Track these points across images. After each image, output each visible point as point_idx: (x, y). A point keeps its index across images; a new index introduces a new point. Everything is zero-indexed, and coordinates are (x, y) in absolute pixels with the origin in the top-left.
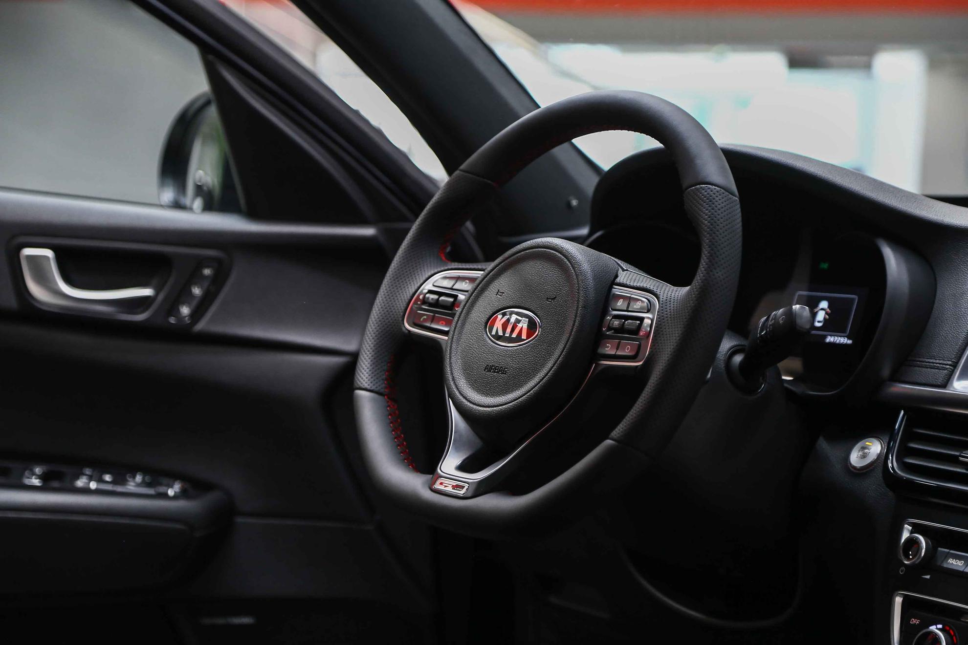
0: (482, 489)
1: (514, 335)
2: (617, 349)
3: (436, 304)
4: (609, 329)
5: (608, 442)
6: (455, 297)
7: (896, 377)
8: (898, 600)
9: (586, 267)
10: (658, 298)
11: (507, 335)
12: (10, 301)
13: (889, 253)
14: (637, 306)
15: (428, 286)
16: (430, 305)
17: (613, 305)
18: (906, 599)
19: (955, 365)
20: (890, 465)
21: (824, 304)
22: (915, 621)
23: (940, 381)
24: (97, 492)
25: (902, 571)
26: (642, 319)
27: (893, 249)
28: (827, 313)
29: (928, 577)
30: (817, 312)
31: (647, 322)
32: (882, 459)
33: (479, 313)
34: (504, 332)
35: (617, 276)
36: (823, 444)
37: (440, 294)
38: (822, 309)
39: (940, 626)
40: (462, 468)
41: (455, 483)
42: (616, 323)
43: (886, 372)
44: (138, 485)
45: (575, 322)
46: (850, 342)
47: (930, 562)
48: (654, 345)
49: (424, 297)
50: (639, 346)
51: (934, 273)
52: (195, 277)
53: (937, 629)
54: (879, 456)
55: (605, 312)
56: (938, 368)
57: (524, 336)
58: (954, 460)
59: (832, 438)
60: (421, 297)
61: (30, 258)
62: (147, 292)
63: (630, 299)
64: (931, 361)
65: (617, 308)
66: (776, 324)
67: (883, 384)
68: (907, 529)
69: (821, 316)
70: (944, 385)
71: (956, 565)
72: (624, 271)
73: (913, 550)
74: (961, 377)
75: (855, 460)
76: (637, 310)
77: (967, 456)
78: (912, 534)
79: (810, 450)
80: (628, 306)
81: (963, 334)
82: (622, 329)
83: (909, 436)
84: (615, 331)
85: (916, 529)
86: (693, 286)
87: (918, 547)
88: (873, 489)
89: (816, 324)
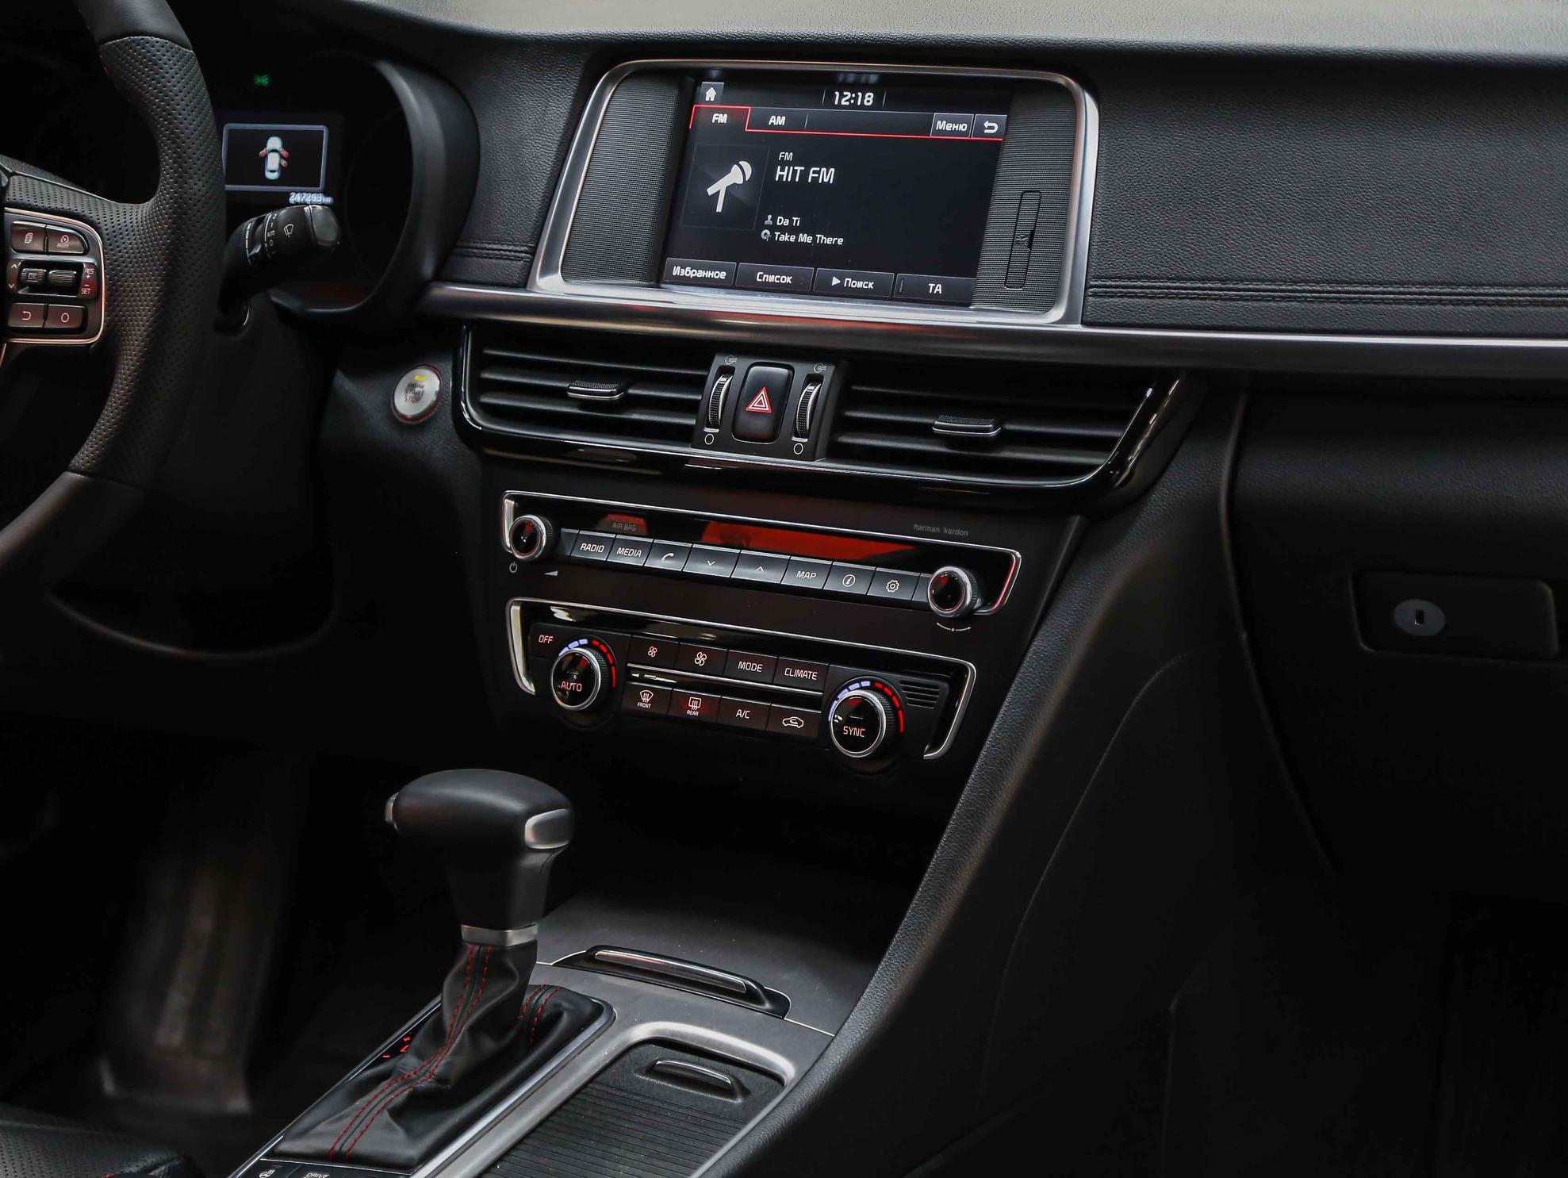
2: (45, 320)
4: (21, 283)
5: (71, 477)
7: (443, 275)
8: (515, 611)
10: (97, 229)
13: (404, 88)
14: (64, 244)
17: (16, 242)
18: (525, 607)
19: (533, 252)
20: (466, 416)
21: (274, 143)
22: (545, 639)
23: (516, 278)
25: (513, 568)
26: (79, 267)
27: (408, 79)
28: (282, 157)
29: (555, 573)
30: (266, 156)
31: (88, 272)
32: (449, 404)
35: (5, 190)
36: (344, 384)
38: (274, 151)
39: (584, 641)
42: (34, 274)
43: (428, 268)
46: (328, 200)
47: (553, 555)
48: (113, 311)
50: (85, 312)
51: (469, 104)
53: (581, 646)
54: (439, 394)
55: (5, 259)
56: (508, 258)
58: (560, 395)
59: (356, 373)
63: (45, 234)
64: (495, 247)
65: (25, 249)
66: (279, 237)
67: (424, 286)
68: (509, 505)
69: (273, 162)
70: (524, 283)
71: (593, 551)
72: (9, 175)
73: (524, 536)
74: (547, 270)
75: (404, 404)
76: (65, 250)
77: (582, 390)
78: (517, 512)
79: (324, 392)
80: (46, 245)
81: (536, 205)
82: (45, 285)
83: (481, 362)
84: (34, 287)
85: (524, 506)
86: (157, 204)
87: (534, 535)
88: (439, 446)
89: (269, 176)
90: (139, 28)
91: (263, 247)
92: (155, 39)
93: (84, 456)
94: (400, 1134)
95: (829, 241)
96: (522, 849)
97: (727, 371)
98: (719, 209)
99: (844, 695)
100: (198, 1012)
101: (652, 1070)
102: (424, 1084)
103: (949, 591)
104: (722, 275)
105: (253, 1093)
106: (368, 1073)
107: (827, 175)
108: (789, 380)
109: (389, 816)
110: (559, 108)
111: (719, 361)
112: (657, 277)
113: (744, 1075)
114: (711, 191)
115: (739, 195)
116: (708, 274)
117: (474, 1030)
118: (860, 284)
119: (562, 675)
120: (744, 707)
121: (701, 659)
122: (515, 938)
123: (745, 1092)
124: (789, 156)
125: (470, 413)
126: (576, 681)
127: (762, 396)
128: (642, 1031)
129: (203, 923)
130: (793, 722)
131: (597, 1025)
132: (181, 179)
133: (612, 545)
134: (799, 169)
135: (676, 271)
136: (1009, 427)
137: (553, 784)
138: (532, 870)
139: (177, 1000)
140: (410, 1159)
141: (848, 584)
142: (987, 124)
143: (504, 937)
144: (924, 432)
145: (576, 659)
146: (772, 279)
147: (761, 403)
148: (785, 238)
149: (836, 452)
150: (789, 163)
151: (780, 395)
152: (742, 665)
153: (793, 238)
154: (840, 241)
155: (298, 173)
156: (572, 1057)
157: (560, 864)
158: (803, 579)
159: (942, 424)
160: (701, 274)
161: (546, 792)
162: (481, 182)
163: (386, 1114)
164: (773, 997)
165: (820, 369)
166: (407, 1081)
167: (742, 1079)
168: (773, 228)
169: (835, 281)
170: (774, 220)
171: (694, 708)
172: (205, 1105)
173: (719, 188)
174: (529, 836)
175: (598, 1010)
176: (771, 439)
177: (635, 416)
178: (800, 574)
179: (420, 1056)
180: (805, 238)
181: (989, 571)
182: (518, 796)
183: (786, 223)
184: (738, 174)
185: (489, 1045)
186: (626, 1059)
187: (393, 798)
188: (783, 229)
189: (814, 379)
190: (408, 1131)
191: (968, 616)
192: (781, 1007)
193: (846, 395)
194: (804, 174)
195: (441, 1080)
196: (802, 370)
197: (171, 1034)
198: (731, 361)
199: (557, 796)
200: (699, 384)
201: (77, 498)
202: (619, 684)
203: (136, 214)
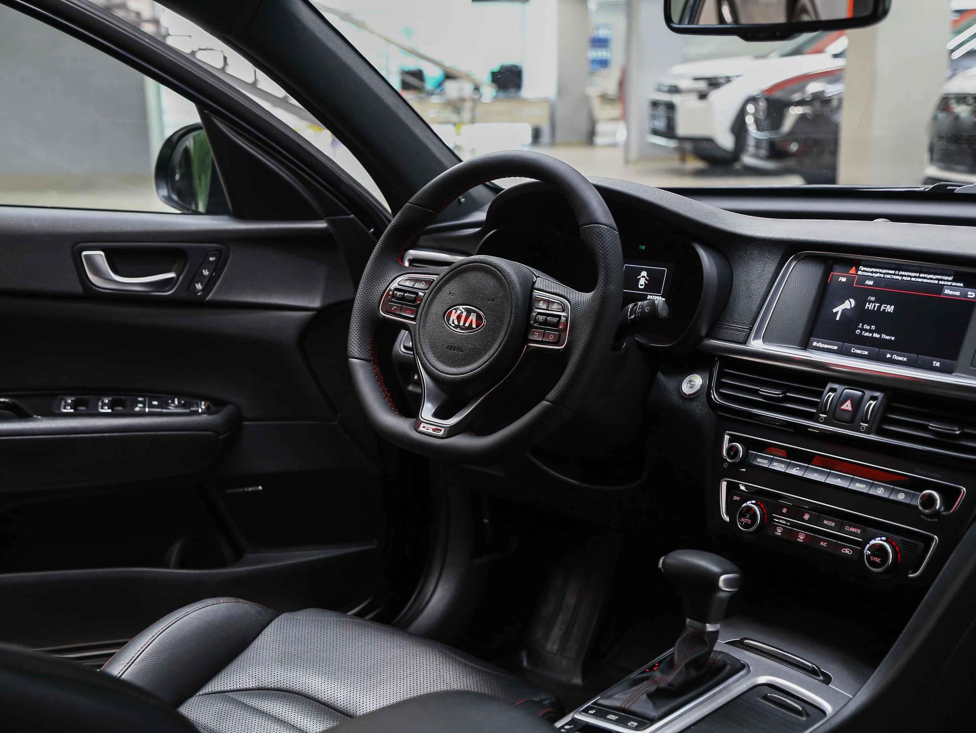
0: (453, 431)
1: (467, 325)
2: (543, 337)
3: (403, 298)
4: (536, 322)
5: (545, 403)
6: (417, 294)
7: (710, 336)
8: (724, 485)
9: (514, 278)
10: (569, 302)
11: (461, 324)
12: (78, 288)
13: (702, 253)
14: (555, 306)
15: (394, 285)
16: (398, 299)
17: (536, 305)
18: (729, 483)
19: (751, 329)
20: (713, 397)
21: (644, 273)
22: (736, 498)
23: (741, 340)
24: (151, 414)
25: (725, 465)
26: (559, 317)
27: (704, 250)
28: (646, 279)
29: (744, 470)
30: (640, 278)
31: (563, 319)
32: (706, 391)
33: (437, 307)
34: (459, 322)
35: (534, 283)
36: (661, 377)
37: (405, 291)
38: (643, 277)
39: (754, 502)
40: (435, 415)
41: (434, 427)
42: (541, 318)
43: (704, 332)
44: (176, 407)
45: (511, 317)
46: (663, 299)
47: (745, 461)
48: (571, 336)
49: (393, 293)
50: (560, 336)
51: (730, 264)
52: (205, 264)
53: (752, 503)
54: (702, 386)
55: (530, 310)
56: (739, 331)
57: (474, 326)
58: (755, 392)
59: (666, 373)
60: (391, 293)
61: (86, 256)
62: (172, 275)
63: (548, 302)
64: (734, 325)
65: (540, 307)
66: (643, 312)
67: (701, 339)
68: (727, 437)
69: (642, 281)
70: (745, 343)
71: (763, 463)
72: (537, 277)
73: (733, 451)
74: (756, 338)
75: (686, 389)
76: (555, 309)
77: (765, 391)
78: (730, 441)
79: (653, 379)
80: (548, 307)
81: (755, 308)
82: (545, 323)
83: (721, 374)
84: (540, 323)
85: (733, 439)
86: (593, 295)
87: (737, 451)
88: (699, 409)
89: (640, 287)
90: (598, 221)
91: (635, 316)
92: (603, 226)
93: (551, 395)
94: (650, 705)
95: (888, 338)
96: (719, 589)
97: (833, 390)
98: (838, 318)
99: (873, 542)
100: (565, 638)
101: (766, 698)
102: (663, 685)
103: (930, 501)
104: (836, 348)
105: (584, 677)
106: (639, 676)
107: (890, 309)
108: (862, 397)
109: (660, 565)
110: (771, 267)
111: (830, 385)
112: (805, 345)
113: (807, 707)
114: (835, 310)
115: (848, 314)
116: (829, 347)
117: (688, 666)
118: (900, 358)
119: (742, 515)
120: (824, 541)
121: (807, 517)
122: (710, 628)
123: (808, 715)
124: (873, 299)
125: (715, 396)
126: (749, 519)
127: (848, 403)
128: (762, 679)
129: (570, 601)
130: (847, 551)
131: (742, 673)
132: (607, 282)
133: (771, 461)
134: (877, 305)
135: (815, 344)
136: (966, 430)
137: (735, 563)
138: (721, 599)
139: (557, 631)
140: (655, 717)
141: (880, 492)
142: (969, 293)
143: (705, 627)
144: (925, 428)
145: (749, 509)
146: (859, 352)
147: (847, 406)
148: (867, 334)
149: (881, 432)
150: (873, 302)
151: (857, 403)
152: (825, 522)
153: (870, 335)
154: (893, 338)
155: (652, 286)
156: (730, 685)
157: (733, 597)
158: (859, 487)
159: (932, 425)
160: (826, 346)
161: (729, 565)
162: (731, 299)
163: (645, 695)
164: (824, 674)
165: (877, 394)
166: (655, 682)
167: (807, 710)
168: (862, 329)
169: (888, 356)
170: (863, 326)
171: (801, 538)
172: (564, 679)
173: (839, 309)
174: (721, 584)
175: (743, 666)
176: (851, 421)
177: (788, 405)
178: (857, 485)
179: (662, 672)
180: (876, 335)
181: (949, 495)
182: (717, 565)
183: (868, 328)
184: (849, 304)
185: (693, 673)
186: (754, 690)
187: (663, 558)
188: (866, 331)
189: (874, 398)
190: (654, 704)
191: (937, 514)
192: (827, 680)
193: (887, 407)
194: (879, 307)
195: (670, 685)
196: (868, 394)
197: (552, 646)
198: (836, 386)
199: (735, 568)
200: (819, 394)
201: (546, 412)
202: (768, 523)
203: (586, 297)
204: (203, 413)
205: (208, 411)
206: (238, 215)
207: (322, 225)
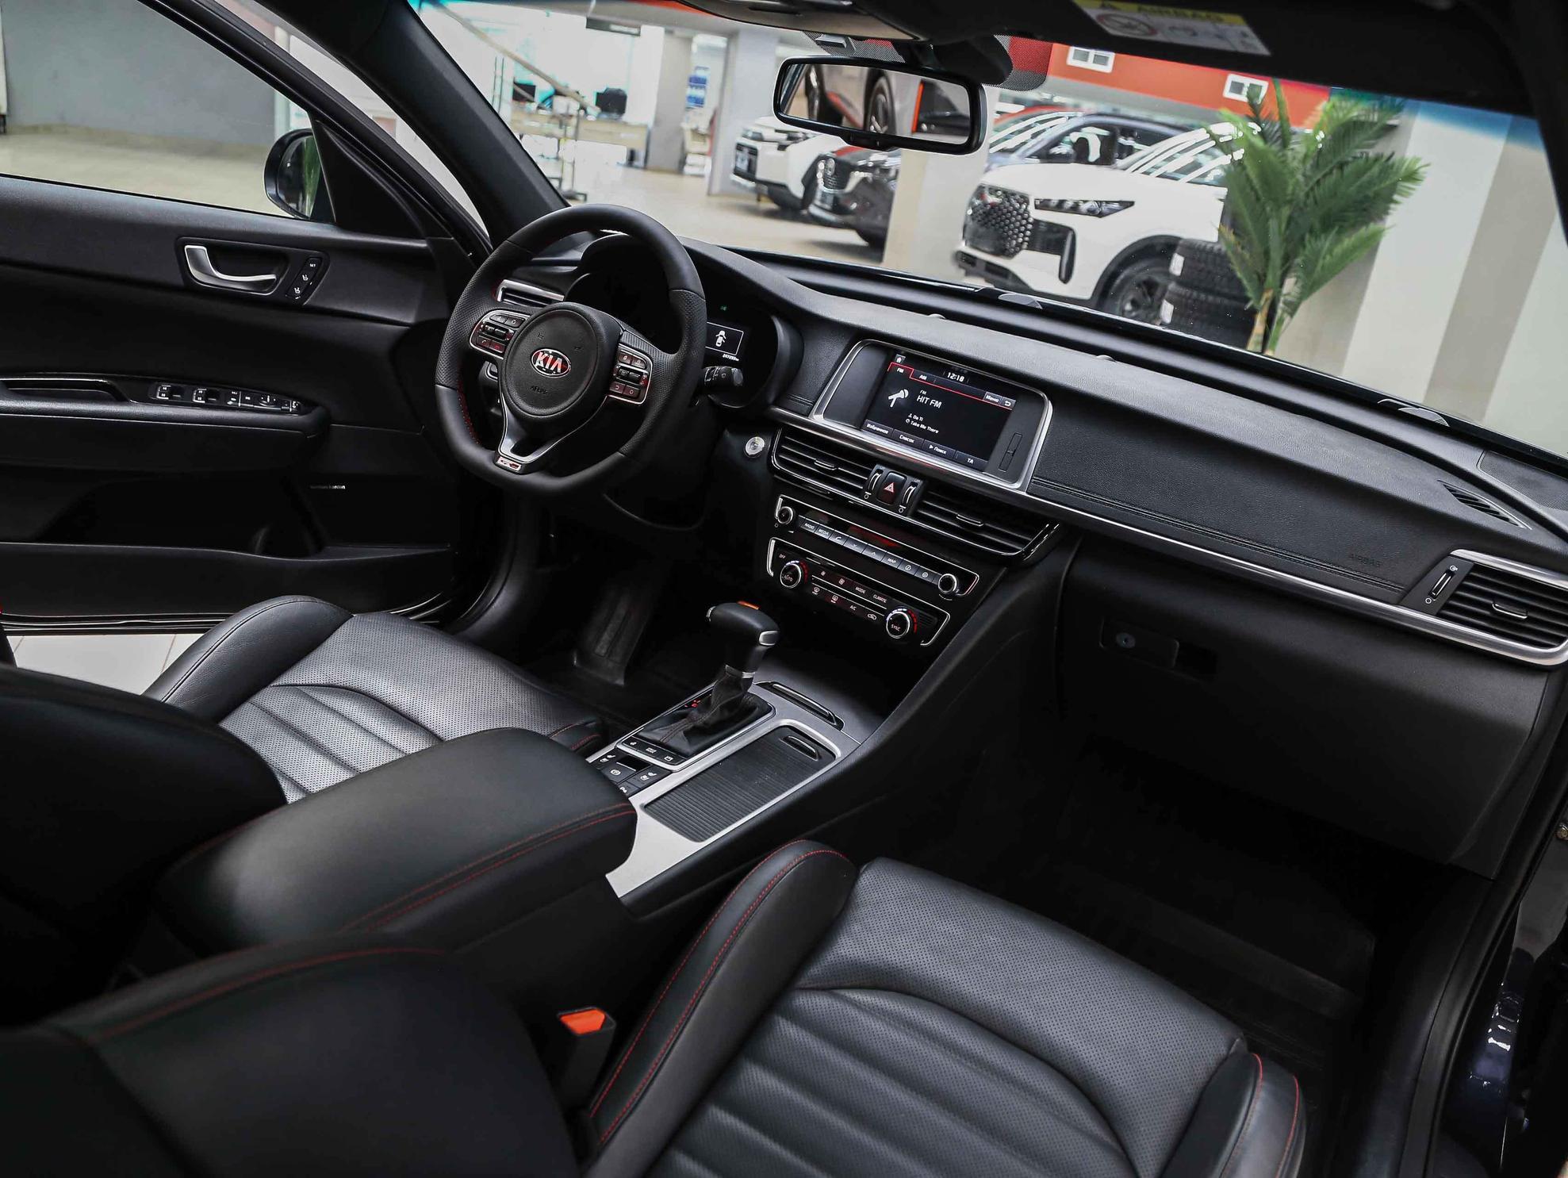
0: (528, 469)
1: (552, 369)
2: (624, 391)
3: (493, 333)
4: (618, 375)
5: (619, 454)
6: (507, 331)
7: (777, 403)
8: (773, 542)
9: (602, 330)
10: (652, 361)
11: (547, 367)
12: (180, 281)
13: (779, 326)
14: (638, 364)
15: (486, 319)
16: (488, 333)
17: (620, 358)
18: (778, 544)
19: (814, 403)
20: (772, 461)
21: (722, 333)
22: (781, 556)
23: (804, 412)
24: (242, 409)
25: (776, 526)
26: (641, 374)
27: (782, 325)
28: (724, 339)
29: (792, 532)
30: (718, 337)
31: (645, 376)
32: (766, 454)
33: (525, 348)
34: (545, 365)
35: (621, 336)
36: (727, 435)
37: (496, 327)
38: (721, 336)
39: (797, 562)
40: (514, 451)
41: (512, 463)
42: (624, 372)
43: (771, 399)
44: (268, 404)
45: (595, 368)
46: (738, 360)
47: (795, 525)
48: (650, 394)
49: (484, 327)
50: (639, 392)
51: (803, 340)
52: (304, 268)
53: (795, 563)
54: (764, 448)
55: (614, 363)
56: (804, 404)
57: (559, 370)
58: (811, 463)
59: (733, 432)
60: (482, 326)
61: (188, 249)
62: (272, 277)
63: (632, 359)
64: (800, 398)
65: (623, 361)
66: (719, 377)
67: (768, 405)
68: (780, 500)
69: (720, 340)
70: (807, 415)
71: (810, 528)
72: (624, 331)
73: (784, 515)
74: (817, 413)
75: (749, 449)
76: (638, 366)
77: (819, 463)
78: (783, 504)
79: (719, 436)
80: (631, 361)
81: (820, 385)
82: (627, 377)
83: (783, 441)
84: (622, 377)
85: (786, 502)
86: (677, 357)
87: (788, 514)
88: (759, 469)
89: (717, 345)
90: (687, 287)
91: (712, 379)
92: (692, 293)
93: (626, 447)
94: (686, 742)
95: (933, 430)
96: (757, 643)
97: (880, 471)
98: (892, 406)
99: (895, 612)
100: (613, 644)
101: (786, 739)
102: (699, 723)
103: (947, 583)
104: (887, 432)
105: (626, 679)
106: (678, 712)
107: (938, 404)
108: (904, 481)
109: (709, 615)
110: (838, 351)
111: (877, 467)
112: (860, 427)
113: (821, 750)
114: (890, 398)
115: (902, 403)
116: (881, 430)
117: (722, 708)
118: (941, 451)
119: (785, 572)
120: (854, 605)
121: (842, 582)
122: (746, 675)
123: (820, 757)
124: (924, 393)
125: (774, 461)
126: (790, 576)
127: (892, 485)
128: (785, 722)
129: (621, 611)
130: (872, 616)
131: (769, 715)
132: (690, 347)
133: (817, 527)
134: (927, 399)
135: (869, 425)
136: (987, 524)
137: (775, 620)
138: (759, 652)
139: (606, 637)
140: (688, 753)
141: (907, 569)
142: (1007, 402)
143: (742, 675)
144: (952, 517)
145: (791, 567)
146: (906, 439)
147: (890, 488)
148: (915, 424)
149: (916, 516)
150: (924, 396)
151: (899, 486)
152: (857, 589)
153: (918, 425)
154: (937, 432)
155: (729, 346)
156: (757, 726)
157: (769, 652)
158: (891, 562)
159: (960, 516)
160: (878, 429)
161: (770, 622)
162: (801, 371)
163: (682, 733)
164: (838, 721)
165: (918, 481)
166: (693, 721)
167: (820, 751)
168: (911, 419)
169: (931, 447)
170: (913, 416)
171: (834, 600)
172: (608, 679)
173: (894, 397)
174: (761, 639)
175: (770, 709)
176: (892, 501)
177: (839, 479)
178: (889, 560)
179: (700, 711)
180: (923, 426)
181: (965, 580)
182: (762, 623)
183: (917, 418)
184: (903, 394)
185: (726, 714)
186: (777, 731)
187: (712, 609)
188: (915, 421)
189: (914, 484)
190: (689, 742)
191: (952, 595)
192: (840, 726)
193: (924, 494)
194: (929, 401)
195: (705, 723)
196: (910, 479)
197: (601, 649)
198: (882, 468)
199: (774, 624)
200: (867, 473)
201: (620, 464)
202: (807, 582)
203: (669, 357)
204: (292, 413)
205: (298, 411)
206: (342, 225)
207: (423, 245)
